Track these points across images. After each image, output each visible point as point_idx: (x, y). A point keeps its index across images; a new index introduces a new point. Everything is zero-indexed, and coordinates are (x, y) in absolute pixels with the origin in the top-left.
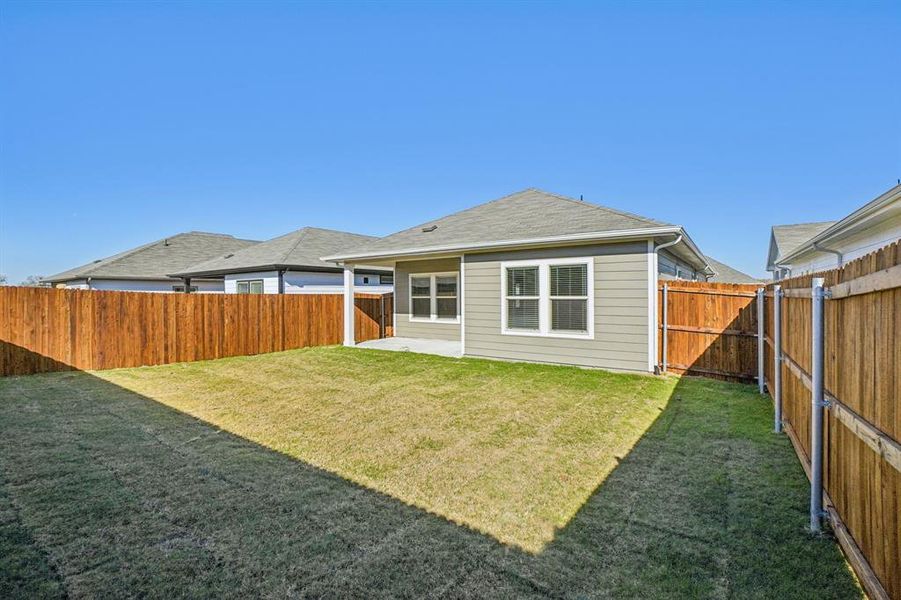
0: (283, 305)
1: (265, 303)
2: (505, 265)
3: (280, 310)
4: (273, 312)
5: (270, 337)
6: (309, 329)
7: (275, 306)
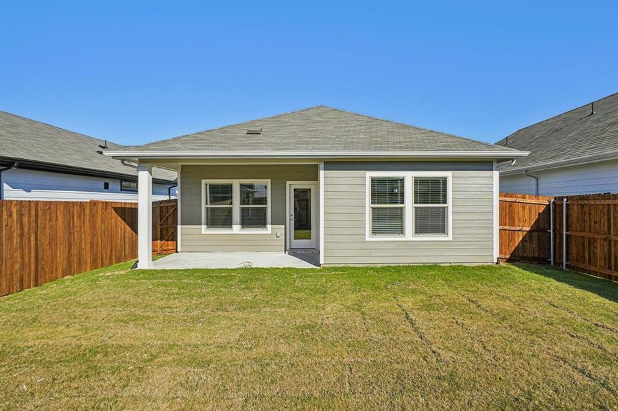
0: (37, 216)
1: (11, 215)
2: (370, 174)
3: (33, 225)
4: (22, 228)
5: (17, 266)
6: (70, 250)
7: (25, 220)
